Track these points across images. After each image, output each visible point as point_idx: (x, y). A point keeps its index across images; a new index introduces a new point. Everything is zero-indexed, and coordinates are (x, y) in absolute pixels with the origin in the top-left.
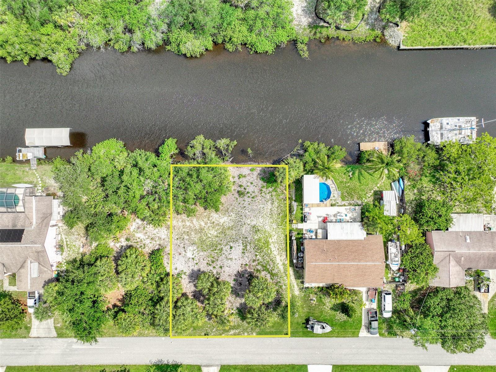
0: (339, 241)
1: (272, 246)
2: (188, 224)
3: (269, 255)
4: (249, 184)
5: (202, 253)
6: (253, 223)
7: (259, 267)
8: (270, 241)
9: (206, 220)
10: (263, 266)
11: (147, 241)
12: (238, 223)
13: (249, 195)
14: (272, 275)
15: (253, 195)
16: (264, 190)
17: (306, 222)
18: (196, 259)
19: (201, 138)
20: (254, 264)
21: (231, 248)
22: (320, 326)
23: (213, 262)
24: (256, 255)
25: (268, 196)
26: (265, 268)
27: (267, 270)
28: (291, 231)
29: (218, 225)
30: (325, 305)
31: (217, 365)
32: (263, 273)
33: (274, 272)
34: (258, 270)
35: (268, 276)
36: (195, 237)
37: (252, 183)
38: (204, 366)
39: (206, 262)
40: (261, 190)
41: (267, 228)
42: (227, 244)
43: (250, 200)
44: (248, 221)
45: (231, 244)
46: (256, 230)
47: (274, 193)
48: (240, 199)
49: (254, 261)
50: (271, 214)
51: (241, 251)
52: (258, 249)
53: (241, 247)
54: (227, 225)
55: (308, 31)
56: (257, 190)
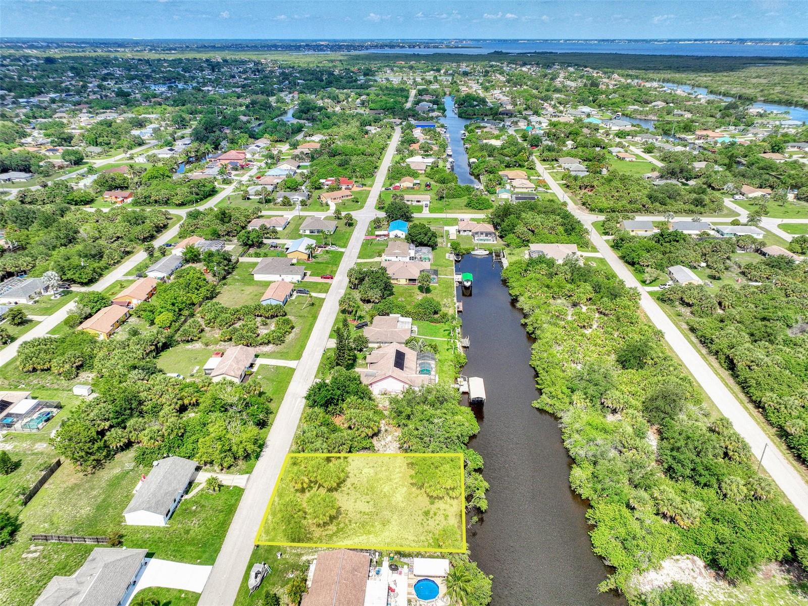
0: (364, 591)
1: (364, 537)
2: (397, 470)
3: (355, 533)
4: (438, 522)
5: (365, 479)
6: (393, 521)
7: (342, 525)
8: (371, 536)
9: (400, 483)
10: (343, 528)
11: (383, 443)
12: (394, 509)
13: (425, 520)
14: (330, 537)
15: (425, 525)
16: (431, 535)
17: (390, 569)
18: (361, 475)
19: (486, 485)
20: (347, 521)
21: (368, 502)
22: (261, 570)
23: (355, 488)
24: (356, 523)
25: (423, 538)
27: (338, 532)
29: (394, 492)
30: (282, 587)
31: (246, 486)
32: (335, 529)
33: (334, 537)
34: (339, 524)
35: (331, 532)
36: (383, 475)
37: (438, 524)
38: (248, 479)
39: (356, 482)
40: (430, 532)
41: (387, 534)
42: (372, 499)
43: (420, 520)
44: (395, 517)
45: (372, 503)
46: (385, 523)
47: (426, 544)
48: (420, 512)
49: (350, 521)
50: (402, 538)
51: (363, 510)
52: (363, 525)
53: (367, 511)
54: (393, 500)
56: (431, 528)
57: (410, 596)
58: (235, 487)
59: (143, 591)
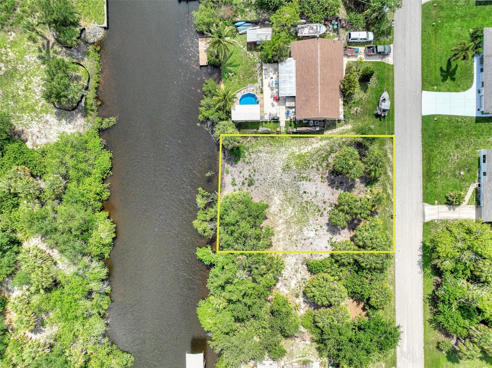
0: (297, 85)
1: (303, 152)
2: (281, 236)
3: (312, 155)
4: (241, 175)
5: (311, 222)
6: (280, 170)
7: (324, 164)
8: (297, 153)
9: (277, 218)
10: (323, 161)
11: (299, 276)
12: (280, 185)
13: (252, 175)
14: (332, 151)
15: (252, 171)
16: (247, 160)
17: (278, 118)
18: (316, 227)
19: (196, 223)
20: (321, 169)
21: (305, 192)
22: (383, 104)
23: (319, 211)
24: (312, 167)
25: (253, 156)
26: (325, 159)
27: (327, 156)
28: (287, 133)
29: (282, 206)
30: (361, 99)
31: (423, 206)
32: (330, 160)
33: (329, 150)
34: (327, 166)
35: (333, 155)
36: (294, 228)
37: (241, 172)
38: (424, 219)
39: (319, 218)
40: (247, 163)
41: (285, 156)
42: (302, 197)
43: (257, 174)
44: (279, 175)
45: (301, 192)
46: (287, 168)
47: (251, 150)
48: (257, 184)
49: (318, 169)
50: (271, 153)
51: (308, 182)
52: (306, 165)
53: (304, 182)
54: (282, 197)
55: (90, 117)
56: (247, 167)
57: (261, 96)
58: (433, 204)
59: (469, 87)
